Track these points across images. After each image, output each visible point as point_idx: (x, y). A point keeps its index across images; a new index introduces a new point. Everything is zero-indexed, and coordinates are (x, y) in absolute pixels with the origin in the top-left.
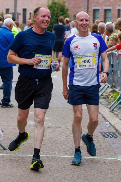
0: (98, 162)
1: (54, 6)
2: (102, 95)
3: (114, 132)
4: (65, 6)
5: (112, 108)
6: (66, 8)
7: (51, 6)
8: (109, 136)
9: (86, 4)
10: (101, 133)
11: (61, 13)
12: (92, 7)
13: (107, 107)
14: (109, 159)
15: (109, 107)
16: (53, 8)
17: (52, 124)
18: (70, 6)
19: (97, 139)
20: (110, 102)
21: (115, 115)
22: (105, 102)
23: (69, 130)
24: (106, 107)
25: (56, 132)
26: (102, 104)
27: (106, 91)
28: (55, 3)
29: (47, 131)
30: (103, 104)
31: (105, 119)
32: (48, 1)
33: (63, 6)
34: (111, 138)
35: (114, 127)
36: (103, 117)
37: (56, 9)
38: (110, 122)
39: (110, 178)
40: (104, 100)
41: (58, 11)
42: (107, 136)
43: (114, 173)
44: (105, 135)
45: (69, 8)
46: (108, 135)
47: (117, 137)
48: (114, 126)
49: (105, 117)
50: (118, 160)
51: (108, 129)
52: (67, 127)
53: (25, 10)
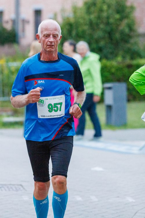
6: (128, 4)
11: (117, 16)
16: (99, 5)
37: (105, 7)
41: (110, 11)
45: (135, 5)
53: (38, 13)
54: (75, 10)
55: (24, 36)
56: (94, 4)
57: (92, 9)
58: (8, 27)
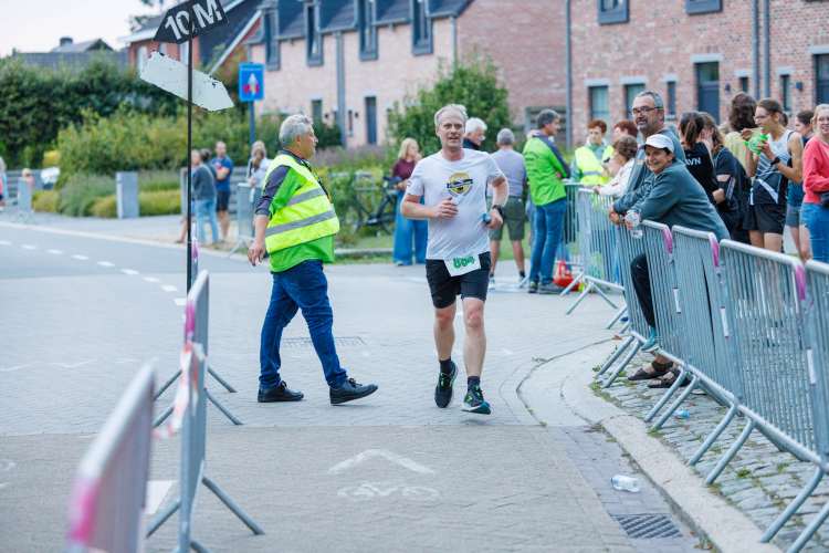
1: (459, 81)
2: (620, 373)
3: (662, 512)
4: (495, 81)
5: (657, 421)
6: (498, 86)
7: (450, 82)
8: (648, 528)
9: (566, 70)
10: (619, 520)
11: (483, 104)
12: (583, 78)
13: (638, 415)
15: (647, 417)
16: (456, 89)
17: (441, 493)
18: (515, 80)
19: (604, 544)
20: (649, 398)
21: (667, 444)
22: (631, 397)
23: (501, 514)
24: (634, 419)
25: (455, 526)
26: (621, 407)
27: (636, 356)
28: (461, 74)
29: (424, 522)
30: (623, 404)
31: (633, 462)
32: (440, 67)
33: (488, 82)
34: (652, 536)
35: (663, 493)
36: (626, 455)
37: (466, 92)
38: (651, 474)
40: (626, 390)
41: (473, 97)
42: (640, 528)
44: (633, 525)
45: (507, 87)
46: (645, 526)
47: (677, 531)
48: (664, 487)
49: (632, 454)
51: (642, 502)
52: (496, 500)
53: (370, 102)
54: (423, 96)
55: (351, 136)
56: (451, 88)
57: (448, 95)
58: (329, 123)
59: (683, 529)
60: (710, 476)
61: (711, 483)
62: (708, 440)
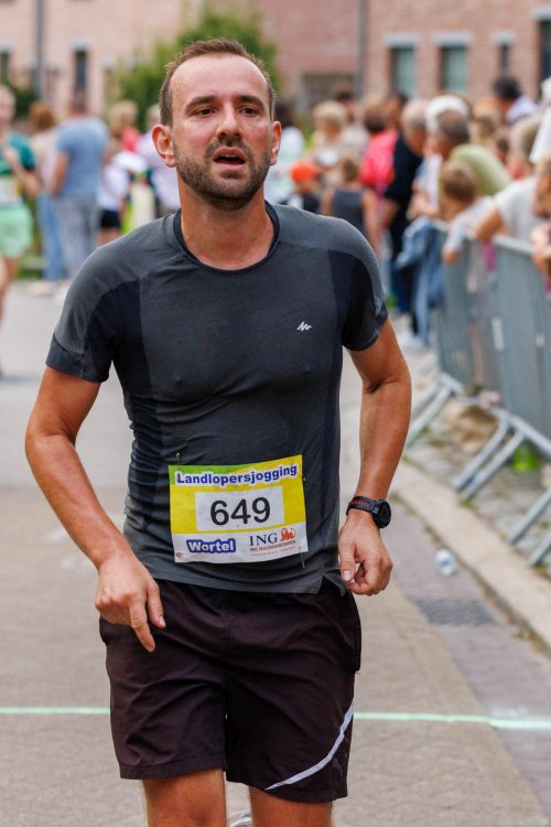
0: (397, 734)
2: (425, 430)
3: (474, 598)
5: (469, 491)
8: (454, 616)
13: (447, 483)
14: (451, 719)
15: (457, 485)
21: (483, 518)
24: (441, 487)
31: (438, 541)
34: (459, 625)
35: (476, 575)
36: (429, 530)
39: (449, 808)
40: (430, 451)
42: (445, 615)
43: (471, 784)
44: (435, 612)
46: (449, 614)
47: (492, 619)
48: (478, 568)
49: (436, 529)
50: (487, 725)
53: (81, 57)
59: (499, 617)
60: (535, 556)
61: (539, 565)
62: (533, 512)
